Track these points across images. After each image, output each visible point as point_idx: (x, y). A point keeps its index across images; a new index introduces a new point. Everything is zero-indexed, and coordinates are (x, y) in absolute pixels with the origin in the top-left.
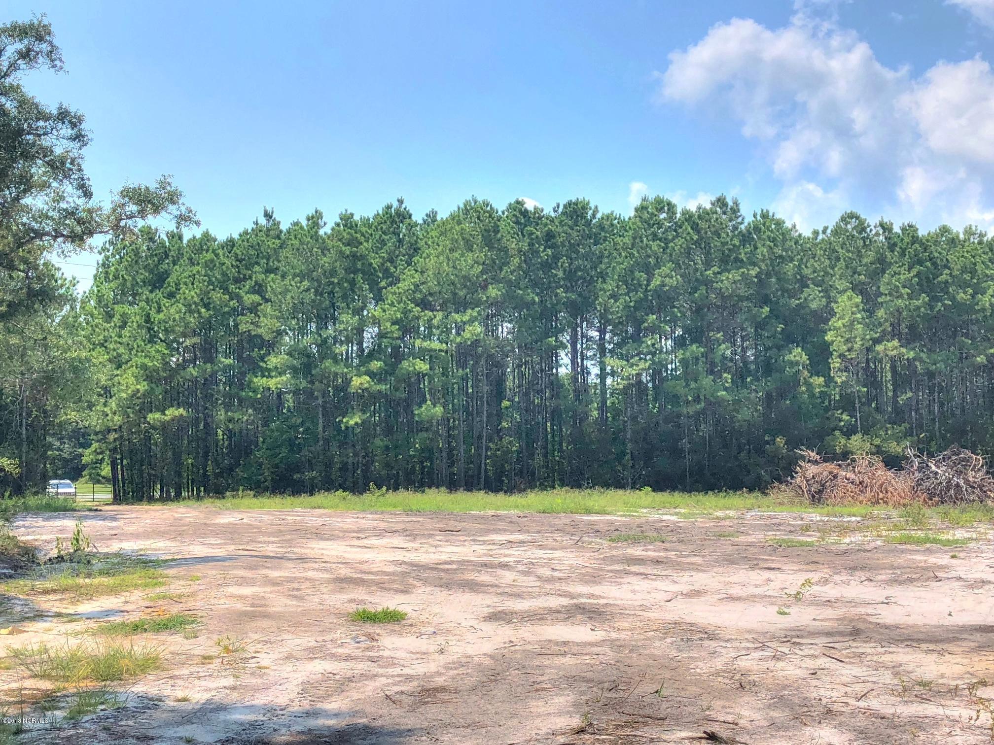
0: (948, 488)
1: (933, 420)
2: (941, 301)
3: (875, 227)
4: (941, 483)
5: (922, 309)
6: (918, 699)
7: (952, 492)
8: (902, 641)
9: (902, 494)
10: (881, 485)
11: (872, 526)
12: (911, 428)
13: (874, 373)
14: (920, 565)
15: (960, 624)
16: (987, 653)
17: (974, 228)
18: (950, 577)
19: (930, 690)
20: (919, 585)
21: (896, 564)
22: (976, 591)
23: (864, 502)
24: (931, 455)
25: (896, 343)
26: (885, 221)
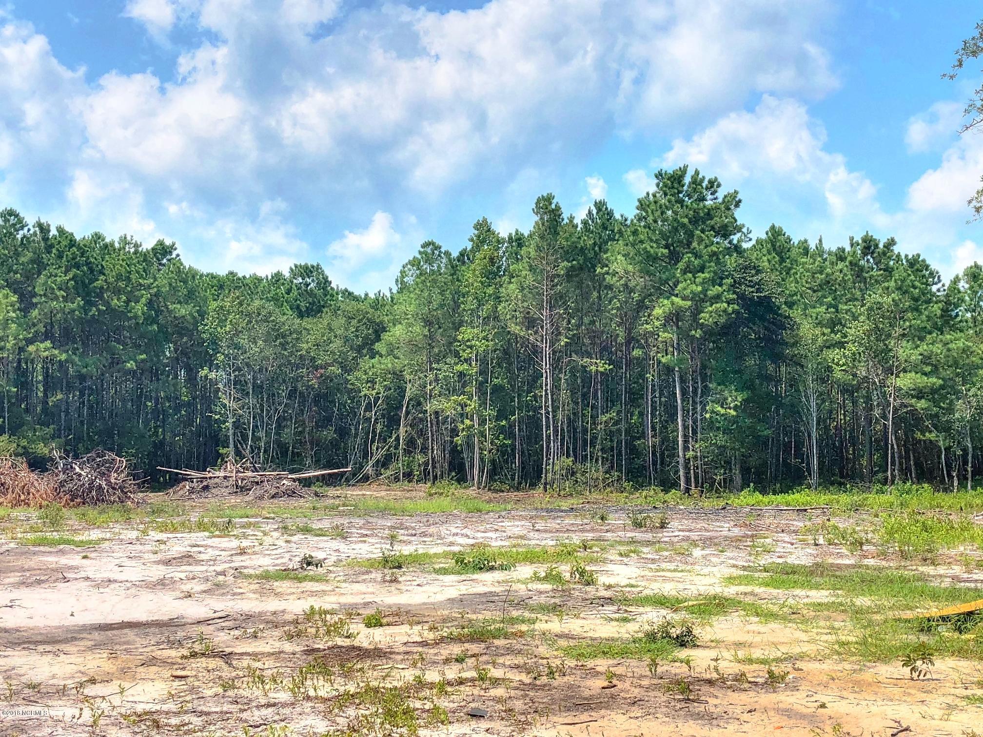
0: (90, 489)
1: (82, 422)
2: (96, 306)
3: (34, 227)
4: (84, 484)
5: (77, 313)
6: (24, 702)
7: (94, 493)
8: (19, 644)
9: (44, 496)
10: (24, 487)
11: (8, 529)
12: (59, 430)
13: (25, 373)
14: (50, 567)
15: (81, 623)
16: (102, 651)
17: (129, 238)
18: (78, 577)
19: (39, 692)
20: (46, 587)
21: (26, 567)
22: (102, 590)
23: (5, 504)
24: (76, 457)
25: (48, 344)
26: (42, 221)
